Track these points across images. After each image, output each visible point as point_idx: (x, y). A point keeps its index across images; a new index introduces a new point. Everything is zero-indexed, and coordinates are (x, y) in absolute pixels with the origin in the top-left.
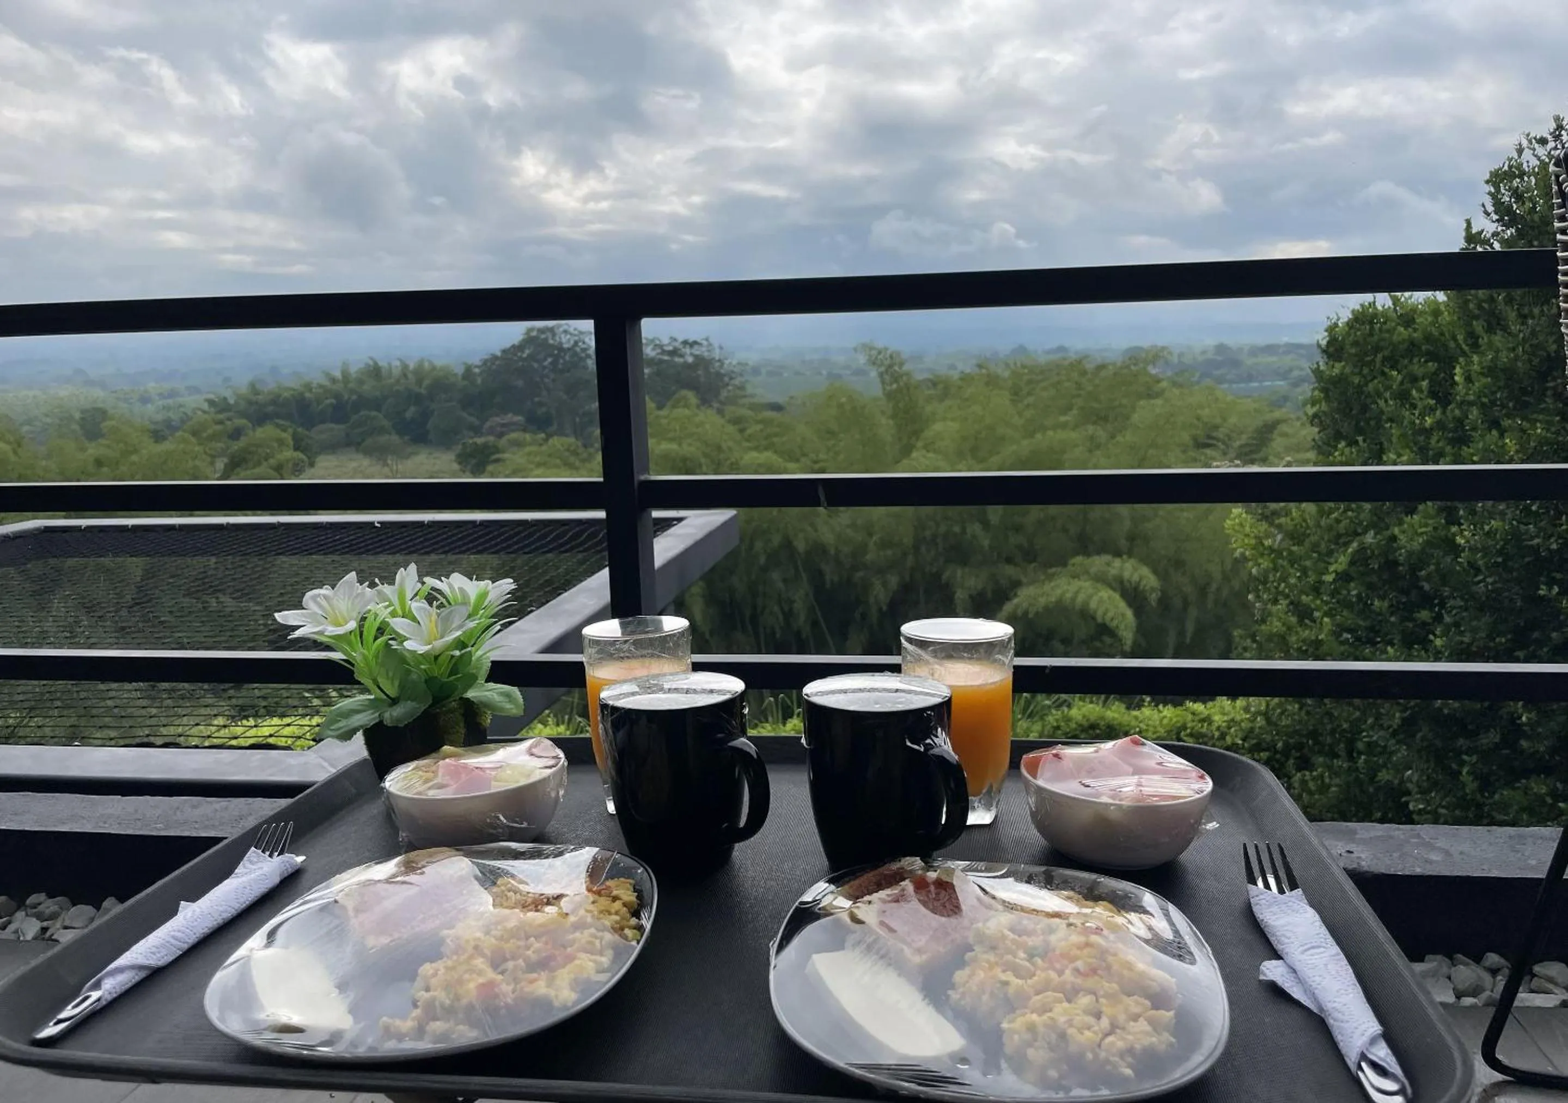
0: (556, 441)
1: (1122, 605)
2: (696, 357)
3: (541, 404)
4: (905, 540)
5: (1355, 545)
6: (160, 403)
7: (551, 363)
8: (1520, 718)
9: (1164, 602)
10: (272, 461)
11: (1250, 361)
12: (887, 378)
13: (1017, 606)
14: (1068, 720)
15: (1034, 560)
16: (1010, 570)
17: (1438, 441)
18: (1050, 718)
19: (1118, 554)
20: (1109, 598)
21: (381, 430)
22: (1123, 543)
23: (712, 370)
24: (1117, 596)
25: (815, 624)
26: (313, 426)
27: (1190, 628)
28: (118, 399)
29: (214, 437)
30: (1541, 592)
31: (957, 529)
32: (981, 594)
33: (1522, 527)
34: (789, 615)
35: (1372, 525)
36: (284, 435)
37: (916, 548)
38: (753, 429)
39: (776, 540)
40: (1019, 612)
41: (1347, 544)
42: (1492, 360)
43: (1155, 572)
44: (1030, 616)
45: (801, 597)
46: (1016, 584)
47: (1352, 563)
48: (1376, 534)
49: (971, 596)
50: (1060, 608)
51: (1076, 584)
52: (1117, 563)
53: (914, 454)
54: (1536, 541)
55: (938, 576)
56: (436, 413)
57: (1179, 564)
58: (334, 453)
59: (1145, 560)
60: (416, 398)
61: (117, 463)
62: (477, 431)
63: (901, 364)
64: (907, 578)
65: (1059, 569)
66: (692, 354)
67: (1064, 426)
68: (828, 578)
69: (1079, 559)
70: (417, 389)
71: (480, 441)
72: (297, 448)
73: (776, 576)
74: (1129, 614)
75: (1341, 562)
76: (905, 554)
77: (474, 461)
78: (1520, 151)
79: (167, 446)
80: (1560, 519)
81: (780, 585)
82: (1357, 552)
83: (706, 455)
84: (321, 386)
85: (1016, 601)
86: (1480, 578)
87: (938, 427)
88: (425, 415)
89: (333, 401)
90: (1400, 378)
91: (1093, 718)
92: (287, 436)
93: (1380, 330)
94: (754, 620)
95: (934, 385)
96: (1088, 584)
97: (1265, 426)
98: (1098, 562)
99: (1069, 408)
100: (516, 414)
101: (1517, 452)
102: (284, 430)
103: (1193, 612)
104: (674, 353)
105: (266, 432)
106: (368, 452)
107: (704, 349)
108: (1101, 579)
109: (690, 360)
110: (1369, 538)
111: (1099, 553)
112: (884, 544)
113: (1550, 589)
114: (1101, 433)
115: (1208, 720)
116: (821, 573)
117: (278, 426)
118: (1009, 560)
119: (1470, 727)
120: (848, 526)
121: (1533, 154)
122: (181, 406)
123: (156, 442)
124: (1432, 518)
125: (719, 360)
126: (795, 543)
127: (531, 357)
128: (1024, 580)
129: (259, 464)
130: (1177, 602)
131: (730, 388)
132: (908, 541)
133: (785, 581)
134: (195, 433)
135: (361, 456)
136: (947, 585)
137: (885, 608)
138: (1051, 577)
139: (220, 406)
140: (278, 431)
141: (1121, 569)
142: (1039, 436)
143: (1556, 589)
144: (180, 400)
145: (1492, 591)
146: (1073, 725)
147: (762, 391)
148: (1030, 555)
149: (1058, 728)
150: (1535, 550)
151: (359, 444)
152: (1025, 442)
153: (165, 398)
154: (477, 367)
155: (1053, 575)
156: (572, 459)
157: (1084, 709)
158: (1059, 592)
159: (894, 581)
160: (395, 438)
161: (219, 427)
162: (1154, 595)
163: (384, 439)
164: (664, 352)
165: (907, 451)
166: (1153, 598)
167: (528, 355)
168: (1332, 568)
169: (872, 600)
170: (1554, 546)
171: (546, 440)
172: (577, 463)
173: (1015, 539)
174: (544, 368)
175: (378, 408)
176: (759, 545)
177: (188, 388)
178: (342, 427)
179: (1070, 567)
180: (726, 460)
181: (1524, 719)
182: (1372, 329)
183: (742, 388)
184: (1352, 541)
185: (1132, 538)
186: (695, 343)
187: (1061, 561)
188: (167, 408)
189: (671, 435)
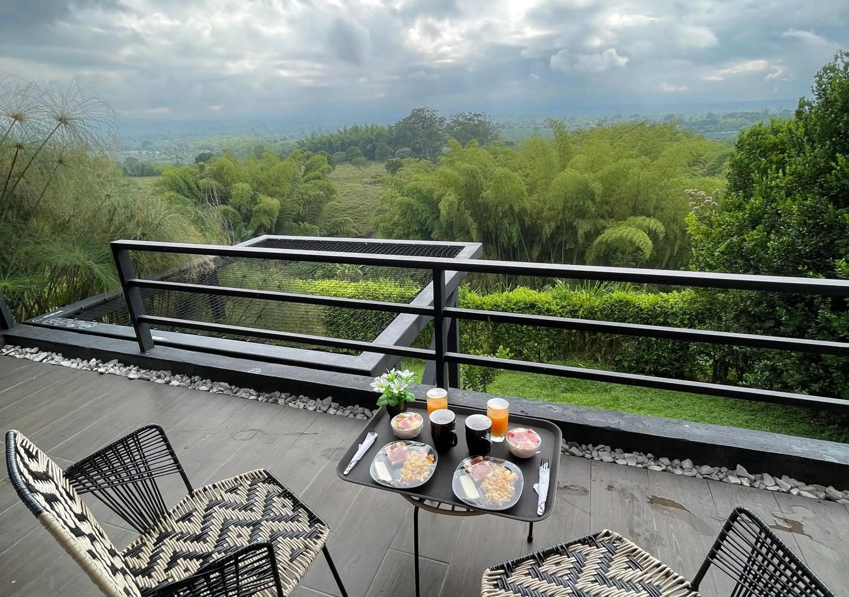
0: (423, 161)
1: (648, 239)
2: (479, 121)
3: (418, 143)
4: (559, 208)
5: (729, 241)
6: (280, 143)
7: (422, 125)
8: (782, 318)
9: (666, 237)
10: (321, 169)
11: (723, 121)
12: (557, 133)
13: (604, 237)
14: (611, 298)
15: (613, 217)
16: (602, 221)
17: (775, 193)
18: (604, 297)
19: (649, 216)
20: (643, 235)
21: (358, 155)
22: (652, 211)
23: (486, 127)
24: (646, 235)
25: (520, 242)
26: (334, 153)
27: (676, 248)
28: (266, 141)
29: (300, 159)
30: (799, 268)
31: (581, 203)
32: (589, 232)
33: (797, 240)
34: (510, 238)
35: (737, 233)
36: (324, 158)
37: (564, 210)
38: (501, 156)
39: (507, 206)
40: (604, 240)
41: (725, 240)
42: (794, 169)
43: (664, 224)
44: (608, 242)
45: (515, 231)
46: (604, 228)
47: (727, 248)
48: (738, 237)
49: (584, 232)
50: (621, 239)
51: (629, 229)
52: (648, 220)
53: (566, 170)
54: (800, 247)
55: (572, 223)
56: (378, 147)
57: (675, 220)
58: (342, 164)
59: (660, 219)
60: (371, 141)
61: (269, 169)
62: (393, 155)
63: (564, 128)
64: (559, 224)
65: (623, 222)
66: (477, 120)
67: (631, 156)
68: (526, 222)
69: (632, 218)
70: (370, 136)
71: (394, 160)
72: (329, 163)
73: (506, 221)
74: (650, 242)
75: (722, 247)
76: (559, 213)
77: (392, 168)
78: (836, 58)
79: (285, 162)
80: (813, 238)
81: (508, 225)
82: (728, 244)
83: (480, 168)
84: (336, 136)
85: (603, 235)
86: (776, 260)
87: (578, 156)
88: (374, 148)
89: (341, 142)
90: (765, 162)
91: (621, 297)
92: (325, 158)
93: (761, 138)
94: (496, 239)
95: (579, 134)
96: (634, 229)
97: (723, 155)
98: (640, 219)
99: (634, 147)
100: (408, 148)
101: (797, 211)
102: (324, 156)
103: (678, 242)
104: (470, 119)
105: (317, 157)
106: (354, 164)
107: (482, 117)
108: (640, 227)
109: (476, 122)
110: (735, 239)
111: (640, 215)
112: (550, 209)
113: (803, 267)
114: (647, 160)
115: (667, 301)
116: (524, 220)
117: (322, 154)
118: (603, 217)
119: (763, 319)
120: (537, 200)
121: (842, 61)
122: (288, 144)
123: (281, 160)
124: (761, 232)
125: (489, 123)
126: (514, 208)
127: (414, 122)
128: (608, 226)
129: (316, 170)
130: (672, 237)
131: (492, 135)
132: (560, 207)
133: (509, 223)
134: (294, 157)
135: (351, 165)
136: (575, 227)
137: (549, 237)
138: (618, 226)
139: (301, 145)
140: (322, 156)
141: (649, 223)
142: (620, 162)
143: (806, 267)
144: (288, 141)
145: (780, 266)
146: (613, 300)
147: (505, 135)
148: (611, 216)
149: (607, 301)
150: (799, 251)
151: (350, 161)
152: (614, 164)
153: (283, 140)
154: (394, 127)
155: (621, 224)
156: (429, 169)
157: (618, 294)
158: (621, 232)
159: (553, 225)
160: (363, 158)
161: (302, 155)
162: (662, 235)
163: (359, 158)
164: (466, 119)
165: (564, 167)
166: (662, 236)
167: (413, 121)
168: (718, 250)
169: (544, 233)
170: (808, 250)
171: (419, 161)
172: (431, 171)
173: (606, 208)
174: (419, 127)
175: (356, 145)
176: (500, 208)
177: (290, 136)
178: (344, 153)
179: (628, 222)
180: (489, 170)
181: (784, 318)
182: (757, 138)
183: (497, 135)
184: (728, 239)
185: (656, 208)
186: (479, 114)
187: (624, 218)
188: (283, 145)
189: (466, 159)
